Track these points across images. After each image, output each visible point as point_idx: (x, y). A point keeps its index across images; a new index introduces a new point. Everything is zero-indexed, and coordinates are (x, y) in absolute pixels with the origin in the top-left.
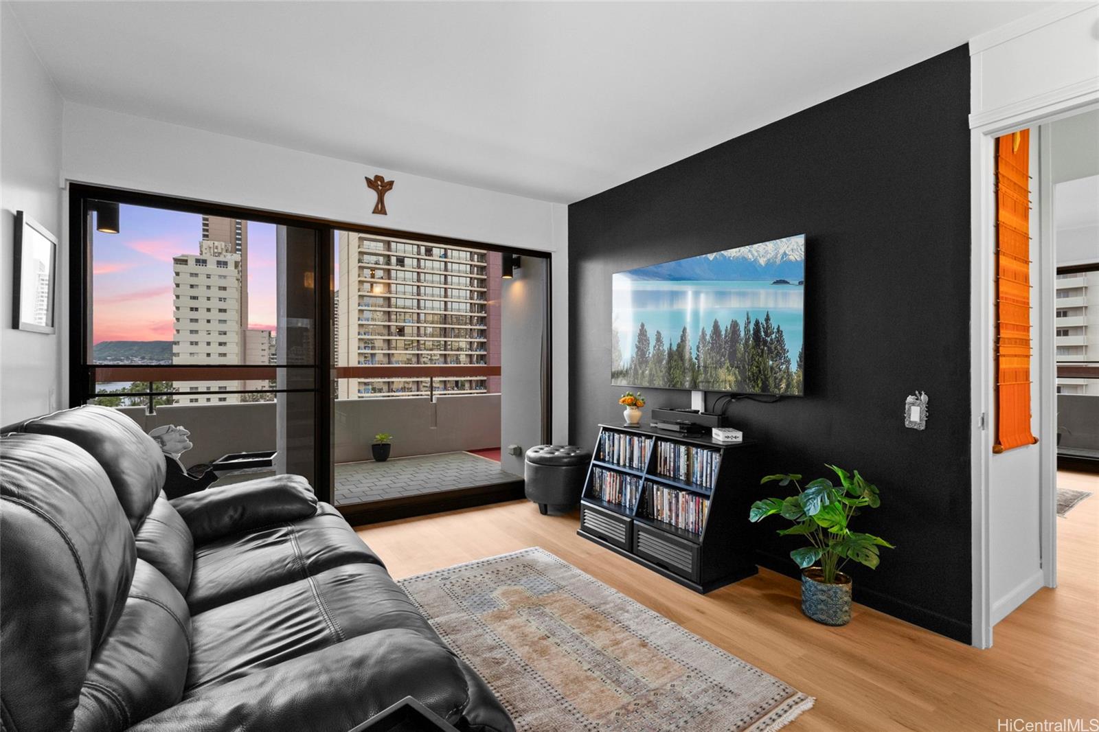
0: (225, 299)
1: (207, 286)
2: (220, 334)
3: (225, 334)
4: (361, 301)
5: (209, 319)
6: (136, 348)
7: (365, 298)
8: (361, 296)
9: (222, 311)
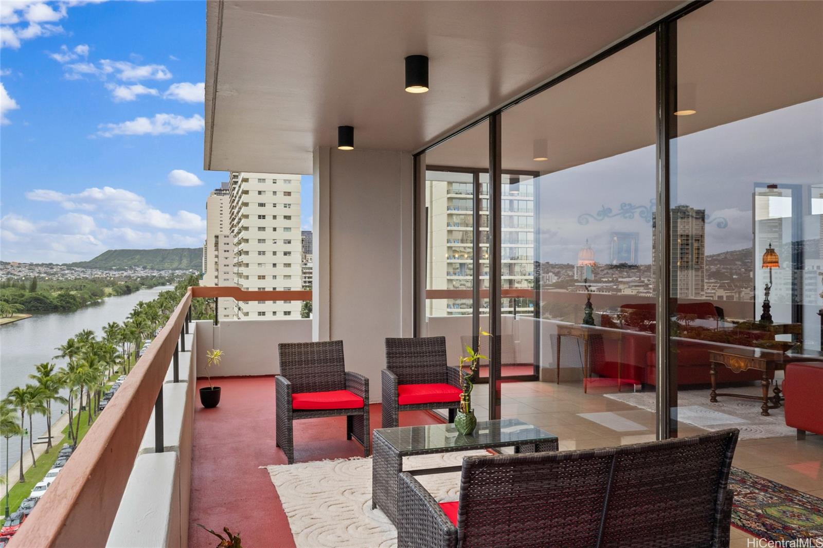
0: (290, 205)
1: (274, 192)
2: (285, 243)
3: (289, 242)
4: (450, 204)
5: (275, 227)
6: (138, 257)
7: (454, 200)
8: (450, 199)
9: (287, 217)
